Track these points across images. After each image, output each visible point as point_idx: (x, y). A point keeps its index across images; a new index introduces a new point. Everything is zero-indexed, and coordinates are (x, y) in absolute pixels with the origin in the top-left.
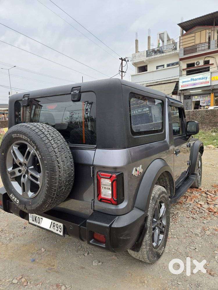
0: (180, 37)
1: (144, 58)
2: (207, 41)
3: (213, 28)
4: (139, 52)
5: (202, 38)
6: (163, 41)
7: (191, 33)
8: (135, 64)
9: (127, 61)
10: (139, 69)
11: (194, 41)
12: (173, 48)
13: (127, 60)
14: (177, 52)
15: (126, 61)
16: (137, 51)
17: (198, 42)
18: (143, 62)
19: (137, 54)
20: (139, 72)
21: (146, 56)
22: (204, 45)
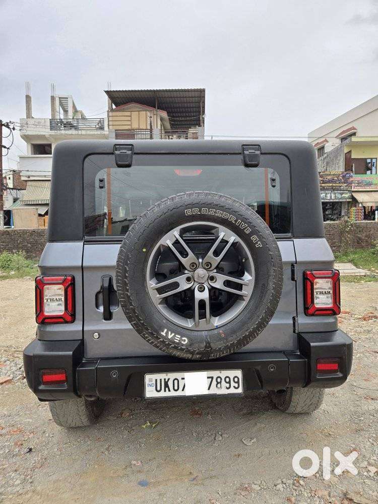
0: (108, 111)
1: (46, 131)
2: (149, 128)
3: (155, 112)
4: (33, 118)
5: (140, 121)
6: (66, 111)
7: (123, 110)
8: (26, 138)
9: (12, 130)
10: (34, 148)
11: (129, 123)
12: (97, 126)
13: (11, 127)
14: (105, 133)
15: (9, 128)
16: (29, 115)
17: (135, 126)
18: (43, 137)
19: (31, 121)
20: (35, 154)
21: (49, 127)
22: (144, 133)
